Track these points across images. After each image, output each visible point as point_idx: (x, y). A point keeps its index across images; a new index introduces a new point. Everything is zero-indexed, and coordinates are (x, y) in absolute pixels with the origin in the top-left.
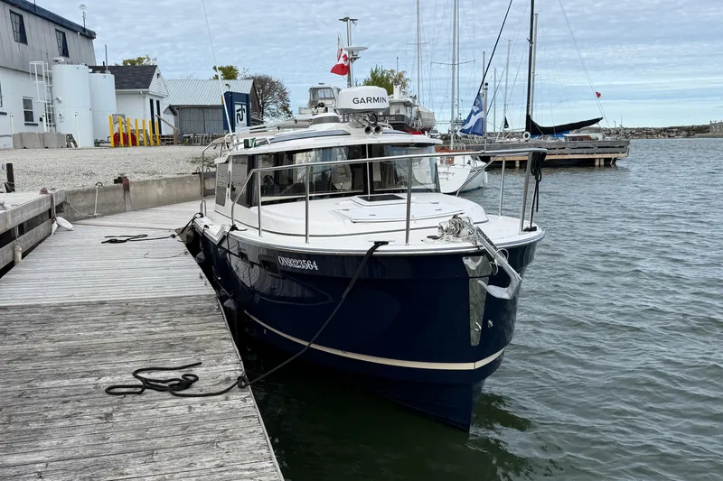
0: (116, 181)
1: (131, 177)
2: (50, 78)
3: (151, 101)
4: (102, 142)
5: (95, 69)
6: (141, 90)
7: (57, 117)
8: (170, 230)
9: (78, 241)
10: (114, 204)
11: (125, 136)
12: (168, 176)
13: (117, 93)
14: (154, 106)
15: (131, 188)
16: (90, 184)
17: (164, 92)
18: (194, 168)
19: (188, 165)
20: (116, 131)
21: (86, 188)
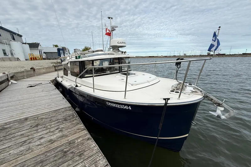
0: (31, 69)
1: (35, 67)
2: (10, 45)
3: (39, 51)
4: (27, 59)
5: (23, 43)
6: (36, 48)
7: (13, 54)
8: (48, 81)
9: (18, 87)
10: (31, 74)
11: (34, 58)
12: (46, 67)
13: (30, 49)
14: (40, 52)
15: (36, 70)
16: (23, 70)
17: (42, 49)
18: (52, 65)
19: (51, 64)
20: (31, 57)
21: (21, 71)
